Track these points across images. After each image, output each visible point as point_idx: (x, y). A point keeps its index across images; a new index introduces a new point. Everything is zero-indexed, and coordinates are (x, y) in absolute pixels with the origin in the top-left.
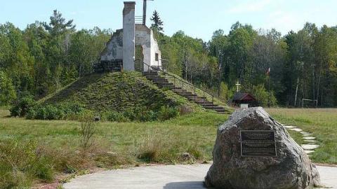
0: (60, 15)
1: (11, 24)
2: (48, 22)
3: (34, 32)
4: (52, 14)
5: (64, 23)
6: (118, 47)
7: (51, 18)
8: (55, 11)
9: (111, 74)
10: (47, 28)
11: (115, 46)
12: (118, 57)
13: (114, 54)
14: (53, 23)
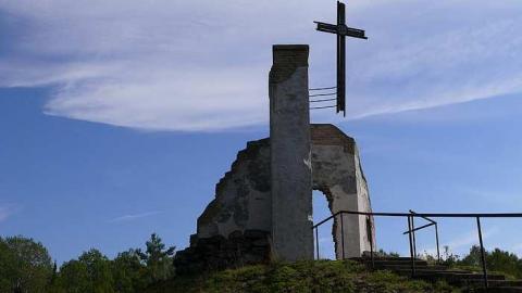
0: (159, 240)
1: (97, 252)
2: (144, 250)
3: (126, 262)
4: (149, 239)
5: (162, 251)
6: (254, 194)
7: (147, 244)
8: (153, 235)
9: (230, 273)
10: (143, 257)
11: (242, 192)
12: (253, 223)
13: (241, 214)
14: (149, 250)
